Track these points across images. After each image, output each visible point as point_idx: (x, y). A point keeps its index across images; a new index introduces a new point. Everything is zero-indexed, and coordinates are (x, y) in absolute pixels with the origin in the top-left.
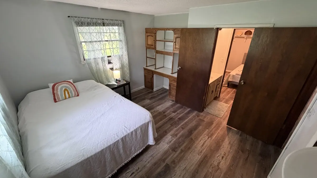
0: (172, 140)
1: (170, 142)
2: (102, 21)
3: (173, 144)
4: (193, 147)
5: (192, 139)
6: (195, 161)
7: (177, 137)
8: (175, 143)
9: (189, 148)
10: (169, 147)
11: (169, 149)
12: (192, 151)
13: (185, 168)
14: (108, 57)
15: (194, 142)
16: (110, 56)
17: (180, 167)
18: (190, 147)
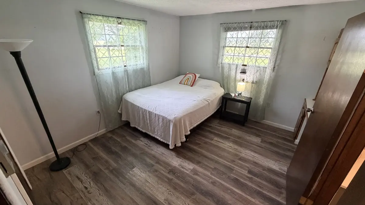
0: (186, 169)
1: (182, 167)
2: (249, 24)
3: (180, 170)
4: (177, 194)
5: (193, 194)
6: (156, 193)
7: (193, 176)
8: (183, 173)
9: (175, 189)
10: (175, 167)
11: (172, 166)
12: (170, 192)
13: (148, 182)
14: (243, 65)
15: (188, 197)
16: (246, 66)
17: (149, 177)
18: (177, 189)
